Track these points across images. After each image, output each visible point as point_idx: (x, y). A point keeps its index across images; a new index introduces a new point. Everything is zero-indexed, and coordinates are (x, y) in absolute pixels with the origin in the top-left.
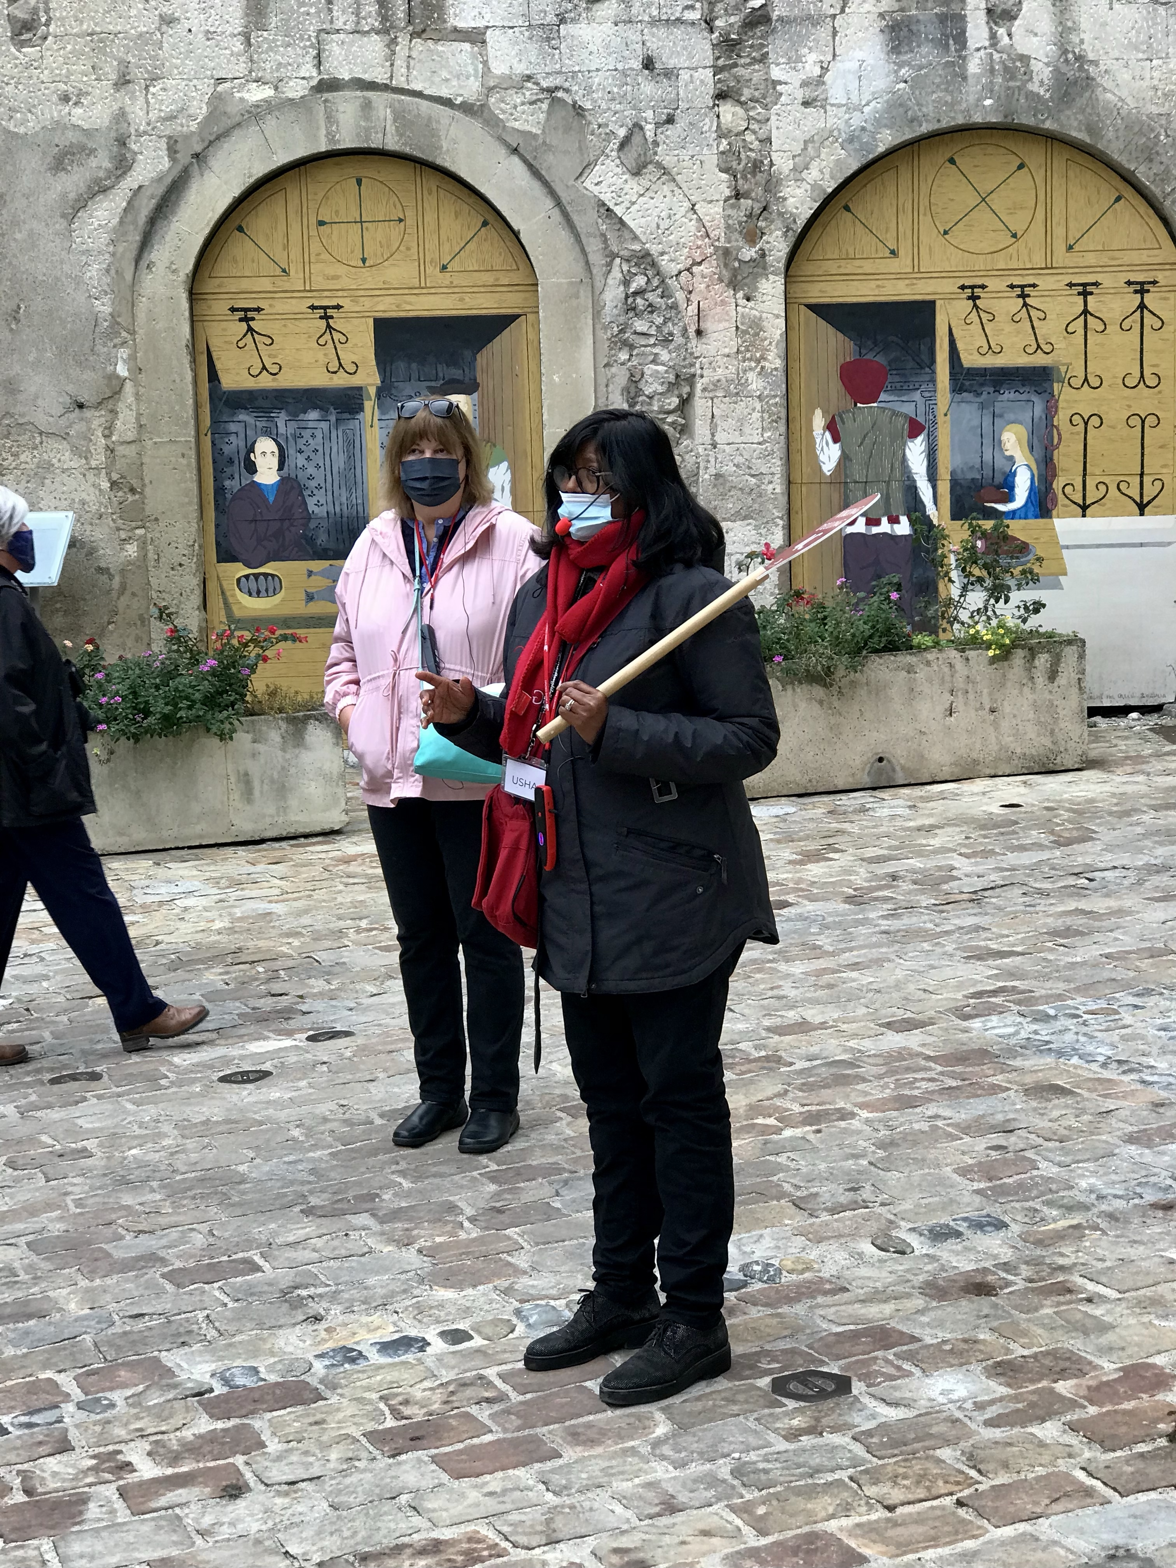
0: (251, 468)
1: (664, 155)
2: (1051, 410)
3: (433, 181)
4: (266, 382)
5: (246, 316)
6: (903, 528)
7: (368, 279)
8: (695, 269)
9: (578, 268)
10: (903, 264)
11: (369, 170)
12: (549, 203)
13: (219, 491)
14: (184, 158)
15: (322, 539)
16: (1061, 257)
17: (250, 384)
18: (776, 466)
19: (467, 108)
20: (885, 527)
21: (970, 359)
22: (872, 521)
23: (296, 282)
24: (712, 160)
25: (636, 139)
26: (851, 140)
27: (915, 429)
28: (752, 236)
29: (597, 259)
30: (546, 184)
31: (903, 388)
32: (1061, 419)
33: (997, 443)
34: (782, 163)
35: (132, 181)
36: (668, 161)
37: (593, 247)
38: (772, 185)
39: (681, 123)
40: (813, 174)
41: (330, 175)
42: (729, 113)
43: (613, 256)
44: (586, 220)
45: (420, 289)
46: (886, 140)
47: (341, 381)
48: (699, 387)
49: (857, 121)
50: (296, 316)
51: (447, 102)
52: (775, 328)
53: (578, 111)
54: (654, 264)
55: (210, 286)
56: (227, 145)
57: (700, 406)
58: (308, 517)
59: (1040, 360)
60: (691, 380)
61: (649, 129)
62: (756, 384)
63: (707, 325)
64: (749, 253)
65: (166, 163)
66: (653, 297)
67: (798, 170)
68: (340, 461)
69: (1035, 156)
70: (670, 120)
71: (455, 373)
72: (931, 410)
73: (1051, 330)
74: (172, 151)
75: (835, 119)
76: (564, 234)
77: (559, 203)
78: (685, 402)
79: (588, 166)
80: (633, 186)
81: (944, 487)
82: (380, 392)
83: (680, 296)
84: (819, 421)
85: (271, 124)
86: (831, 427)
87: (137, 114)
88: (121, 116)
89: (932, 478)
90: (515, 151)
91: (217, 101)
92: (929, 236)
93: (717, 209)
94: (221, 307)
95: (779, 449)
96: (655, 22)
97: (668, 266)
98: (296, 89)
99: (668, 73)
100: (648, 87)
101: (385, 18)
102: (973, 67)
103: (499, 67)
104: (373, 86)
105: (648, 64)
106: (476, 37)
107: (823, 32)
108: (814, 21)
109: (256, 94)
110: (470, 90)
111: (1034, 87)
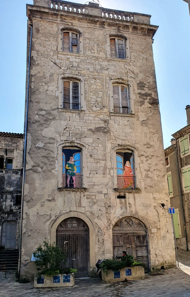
3: (80, 220)
8: (104, 229)
9: (93, 228)
12: (91, 222)
14: (57, 218)
19: (83, 213)
24: (106, 219)
25: (99, 216)
28: (109, 226)
30: (90, 220)
34: (112, 219)
35: (52, 219)
36: (101, 218)
38: (111, 221)
39: (103, 215)
40: (114, 220)
42: (107, 214)
43: (96, 227)
44: (94, 224)
46: (121, 217)
48: (105, 240)
49: (118, 216)
51: (82, 213)
52: (112, 235)
53: (94, 214)
54: (100, 228)
55: (58, 230)
56: (61, 217)
57: (105, 242)
61: (100, 216)
62: (110, 240)
63: (105, 234)
66: (100, 231)
70: (102, 215)
74: (55, 217)
75: (116, 215)
76: (92, 225)
77: (92, 222)
78: (103, 242)
79: (94, 219)
80: (98, 221)
83: (103, 231)
85: (65, 214)
87: (52, 214)
88: (51, 214)
90: (88, 217)
91: (60, 213)
93: (106, 223)
95: (112, 246)
96: (100, 206)
97: (102, 229)
98: (68, 211)
99: (101, 211)
100: (100, 212)
101: (76, 205)
102: (128, 211)
103: (86, 210)
104: (75, 211)
105: (100, 210)
106: (85, 207)
107: (115, 208)
108: (114, 207)
109: (64, 212)
110: (84, 212)
111: (133, 213)
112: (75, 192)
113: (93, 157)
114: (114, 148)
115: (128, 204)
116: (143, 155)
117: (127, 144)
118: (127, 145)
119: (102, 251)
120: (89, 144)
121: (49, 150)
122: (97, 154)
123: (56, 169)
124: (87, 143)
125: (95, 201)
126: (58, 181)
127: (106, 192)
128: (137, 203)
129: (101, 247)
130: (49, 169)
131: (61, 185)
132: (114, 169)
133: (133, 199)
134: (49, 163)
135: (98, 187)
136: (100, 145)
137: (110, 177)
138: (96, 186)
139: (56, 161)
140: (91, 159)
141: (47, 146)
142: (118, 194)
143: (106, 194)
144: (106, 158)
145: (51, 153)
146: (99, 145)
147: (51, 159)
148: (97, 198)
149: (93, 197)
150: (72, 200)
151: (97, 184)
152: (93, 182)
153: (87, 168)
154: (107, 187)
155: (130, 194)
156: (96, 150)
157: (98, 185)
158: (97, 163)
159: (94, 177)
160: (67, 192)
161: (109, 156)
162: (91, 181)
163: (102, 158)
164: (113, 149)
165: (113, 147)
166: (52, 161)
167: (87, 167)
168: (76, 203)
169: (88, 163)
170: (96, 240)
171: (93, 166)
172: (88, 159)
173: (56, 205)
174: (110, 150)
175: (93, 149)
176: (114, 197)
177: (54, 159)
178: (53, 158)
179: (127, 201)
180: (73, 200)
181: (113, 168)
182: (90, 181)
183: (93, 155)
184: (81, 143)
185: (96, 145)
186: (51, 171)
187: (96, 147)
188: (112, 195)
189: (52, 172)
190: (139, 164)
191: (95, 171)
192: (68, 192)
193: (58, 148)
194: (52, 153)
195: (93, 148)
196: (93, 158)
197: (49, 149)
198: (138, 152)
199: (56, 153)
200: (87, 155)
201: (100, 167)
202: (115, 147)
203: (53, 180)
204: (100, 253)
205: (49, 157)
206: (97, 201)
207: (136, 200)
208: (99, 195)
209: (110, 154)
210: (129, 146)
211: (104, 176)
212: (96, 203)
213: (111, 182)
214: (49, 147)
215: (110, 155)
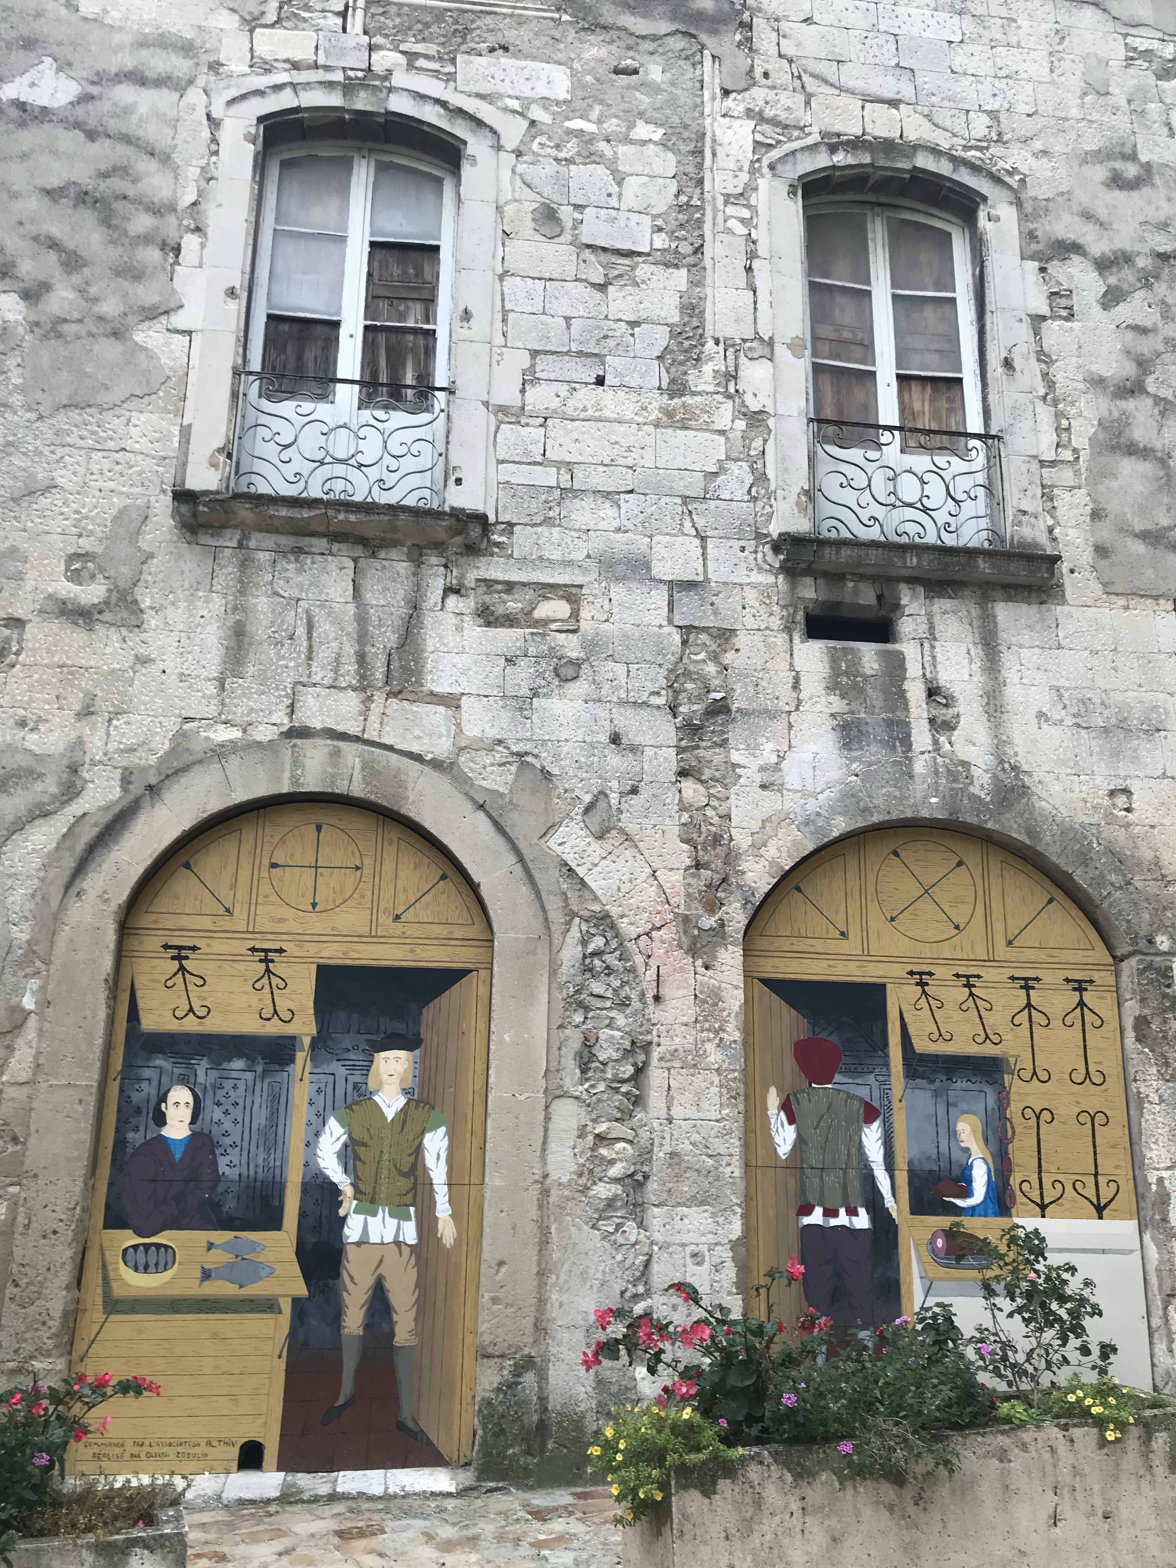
0: (161, 1119)
1: (627, 822)
2: (1003, 1101)
3: (395, 832)
4: (191, 1025)
5: (180, 954)
6: (862, 1221)
7: (316, 924)
8: (654, 934)
9: (537, 925)
10: (852, 946)
11: (332, 818)
12: (512, 859)
13: (120, 1143)
14: (136, 789)
15: (230, 1205)
16: (1002, 951)
17: (172, 1026)
18: (735, 1145)
19: (436, 764)
20: (842, 1219)
21: (922, 1045)
22: (831, 1213)
23: (239, 922)
24: (674, 831)
25: (602, 805)
26: (807, 822)
27: (871, 1114)
28: (712, 906)
29: (556, 916)
30: (510, 840)
31: (857, 1070)
32: (1014, 1110)
33: (952, 1134)
34: (741, 839)
35: (77, 808)
36: (631, 828)
37: (554, 905)
38: (731, 858)
39: (645, 793)
40: (771, 851)
41: (289, 819)
42: (691, 789)
43: (573, 915)
44: (548, 878)
45: (372, 937)
46: (839, 826)
47: (274, 1028)
48: (655, 1055)
49: (812, 806)
50: (235, 958)
51: (417, 758)
52: (734, 999)
53: (547, 775)
54: (613, 926)
55: (146, 921)
56: (183, 783)
57: (656, 1076)
58: (217, 1178)
59: (988, 1050)
60: (647, 1047)
61: (614, 797)
62: (714, 1056)
63: (665, 991)
64: (708, 922)
65: (117, 792)
66: (611, 959)
67: (757, 847)
68: (261, 1117)
69: (973, 856)
70: (634, 791)
71: (398, 1027)
72: (885, 1095)
73: (997, 1020)
74: (126, 781)
75: (791, 803)
76: (525, 890)
77: (521, 860)
78: (640, 1071)
79: (553, 827)
80: (596, 849)
81: (902, 1178)
82: (314, 1042)
83: (639, 959)
84: (773, 1100)
85: (233, 763)
86: (786, 1107)
87: (95, 745)
88: (78, 744)
89: (890, 1166)
90: (481, 807)
91: (181, 738)
92: (877, 923)
93: (677, 877)
94: (153, 943)
95: (737, 1128)
96: (623, 703)
97: (628, 929)
98: (264, 733)
99: (634, 749)
100: (614, 760)
101: (363, 677)
102: (920, 766)
103: (471, 730)
104: (344, 737)
105: (615, 739)
106: (451, 702)
107: (780, 725)
108: (771, 715)
109: (223, 734)
110: (441, 748)
111: (975, 790)
112: (359, 551)
113: (569, 224)
114: (783, 159)
115: (915, 692)
116: (1076, 248)
117: (912, 135)
118: (916, 147)
119: (616, 1171)
120: (537, 113)
121: (127, 139)
122: (613, 202)
123: (179, 320)
124: (515, 104)
125: (571, 646)
126: (186, 432)
127: (691, 571)
128: (1012, 693)
129: (619, 1130)
130: (110, 307)
131: (214, 465)
132: (781, 351)
133: (977, 652)
134: (114, 254)
135: (608, 511)
136: (642, 131)
137: (741, 425)
138: (588, 502)
139: (190, 242)
140: (549, 248)
141: (105, 106)
142: (809, 591)
143: (690, 585)
144: (698, 250)
145: (146, 166)
146: (631, 126)
147: (142, 222)
148: (585, 614)
149: (557, 608)
150: (324, 628)
151: (599, 479)
152: (559, 465)
153: (499, 325)
154: (700, 522)
155: (941, 605)
156: (601, 171)
157: (607, 495)
158: (602, 287)
159: (570, 411)
160: (270, 540)
161: (729, 231)
162: (537, 450)
163: (661, 241)
164: (772, 167)
165: (775, 154)
166: (146, 239)
167: (505, 312)
168: (362, 659)
169: (509, 281)
170: (553, 1048)
171: (562, 307)
172: (514, 247)
173: (143, 661)
174: (744, 177)
175: (569, 161)
176: (776, 623)
177: (172, 220)
178: (157, 210)
179: (913, 669)
180: (337, 622)
181: (771, 343)
182: (527, 452)
183: (566, 213)
184: (457, 100)
185: (599, 122)
186: (128, 329)
187: (602, 146)
188: (751, 596)
189: (139, 337)
190: (1038, 320)
191: (580, 353)
192: (286, 541)
193: (214, 123)
194: (153, 165)
195: (571, 149)
196: (567, 237)
197: (131, 125)
198: (1024, 217)
199: (194, 172)
200: (509, 210)
201: (634, 324)
202: (794, 152)
203: (138, 418)
204: (603, 1191)
205: (118, 206)
206: (592, 647)
207: (1008, 659)
208: (618, 591)
209: (746, 214)
210: (936, 151)
211: (670, 414)
212: (576, 664)
213: (741, 471)
214: (127, 111)
215: (742, 221)
